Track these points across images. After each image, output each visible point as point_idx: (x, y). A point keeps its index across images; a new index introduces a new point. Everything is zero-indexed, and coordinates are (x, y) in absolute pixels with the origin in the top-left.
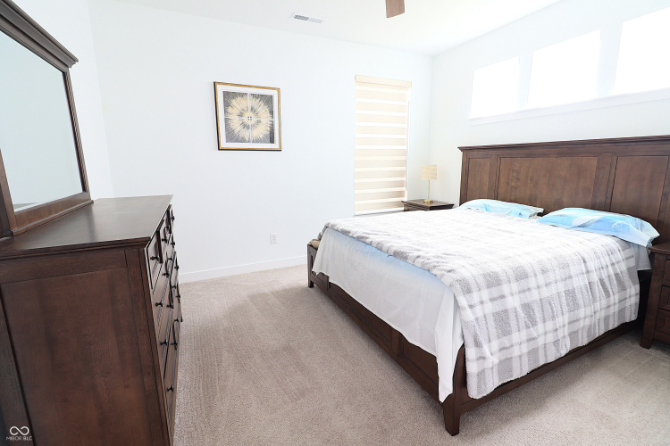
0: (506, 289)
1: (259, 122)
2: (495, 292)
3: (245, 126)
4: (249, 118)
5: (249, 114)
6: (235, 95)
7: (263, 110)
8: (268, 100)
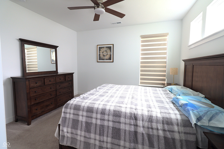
0: (81, 113)
1: (107, 54)
2: (76, 112)
3: (104, 56)
4: (105, 53)
5: (105, 52)
6: (102, 48)
7: (108, 51)
8: (110, 48)
